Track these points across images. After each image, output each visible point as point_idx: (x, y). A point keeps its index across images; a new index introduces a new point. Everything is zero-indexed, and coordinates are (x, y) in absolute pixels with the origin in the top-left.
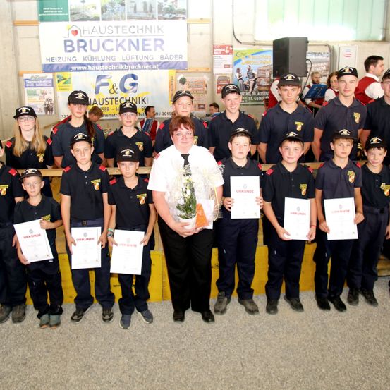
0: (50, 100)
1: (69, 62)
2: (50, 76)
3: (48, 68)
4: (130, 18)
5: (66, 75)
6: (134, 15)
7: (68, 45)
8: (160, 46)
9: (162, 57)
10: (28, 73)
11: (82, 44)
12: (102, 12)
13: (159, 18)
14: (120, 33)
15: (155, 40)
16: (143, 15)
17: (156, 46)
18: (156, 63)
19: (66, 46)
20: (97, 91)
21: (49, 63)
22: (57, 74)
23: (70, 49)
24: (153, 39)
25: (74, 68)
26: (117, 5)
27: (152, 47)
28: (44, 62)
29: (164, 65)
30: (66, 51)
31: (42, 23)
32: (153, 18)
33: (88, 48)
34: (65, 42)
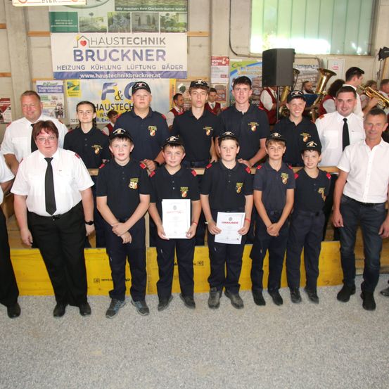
0: (60, 105)
1: (79, 70)
2: (60, 83)
3: (59, 76)
4: (135, 30)
5: (76, 82)
6: (138, 27)
7: (77, 55)
8: (162, 57)
9: (163, 67)
10: (40, 80)
11: (90, 54)
12: (109, 25)
13: (162, 31)
14: (125, 44)
15: (158, 51)
16: (147, 28)
17: (158, 56)
18: (158, 72)
19: (75, 56)
20: (103, 97)
21: (59, 71)
22: (67, 81)
23: (79, 58)
24: (155, 49)
25: (82, 76)
26: (123, 18)
27: (154, 57)
28: (55, 70)
29: (165, 75)
30: (75, 60)
31: (53, 34)
32: (156, 31)
33: (95, 57)
34: (75, 51)
